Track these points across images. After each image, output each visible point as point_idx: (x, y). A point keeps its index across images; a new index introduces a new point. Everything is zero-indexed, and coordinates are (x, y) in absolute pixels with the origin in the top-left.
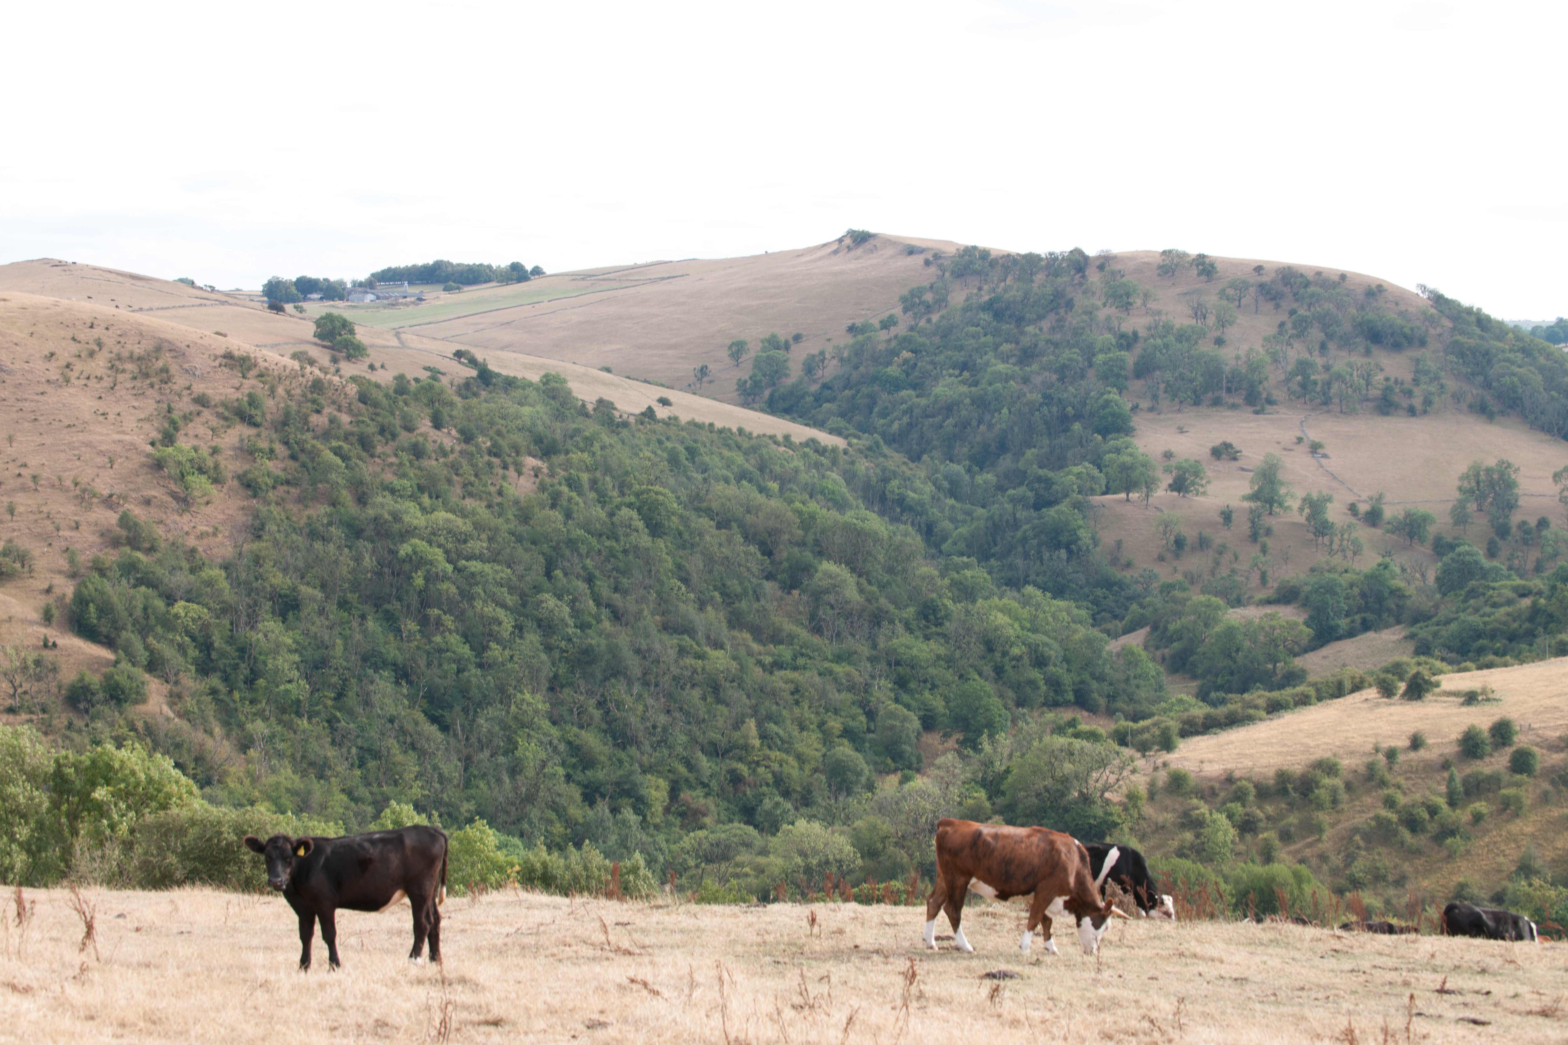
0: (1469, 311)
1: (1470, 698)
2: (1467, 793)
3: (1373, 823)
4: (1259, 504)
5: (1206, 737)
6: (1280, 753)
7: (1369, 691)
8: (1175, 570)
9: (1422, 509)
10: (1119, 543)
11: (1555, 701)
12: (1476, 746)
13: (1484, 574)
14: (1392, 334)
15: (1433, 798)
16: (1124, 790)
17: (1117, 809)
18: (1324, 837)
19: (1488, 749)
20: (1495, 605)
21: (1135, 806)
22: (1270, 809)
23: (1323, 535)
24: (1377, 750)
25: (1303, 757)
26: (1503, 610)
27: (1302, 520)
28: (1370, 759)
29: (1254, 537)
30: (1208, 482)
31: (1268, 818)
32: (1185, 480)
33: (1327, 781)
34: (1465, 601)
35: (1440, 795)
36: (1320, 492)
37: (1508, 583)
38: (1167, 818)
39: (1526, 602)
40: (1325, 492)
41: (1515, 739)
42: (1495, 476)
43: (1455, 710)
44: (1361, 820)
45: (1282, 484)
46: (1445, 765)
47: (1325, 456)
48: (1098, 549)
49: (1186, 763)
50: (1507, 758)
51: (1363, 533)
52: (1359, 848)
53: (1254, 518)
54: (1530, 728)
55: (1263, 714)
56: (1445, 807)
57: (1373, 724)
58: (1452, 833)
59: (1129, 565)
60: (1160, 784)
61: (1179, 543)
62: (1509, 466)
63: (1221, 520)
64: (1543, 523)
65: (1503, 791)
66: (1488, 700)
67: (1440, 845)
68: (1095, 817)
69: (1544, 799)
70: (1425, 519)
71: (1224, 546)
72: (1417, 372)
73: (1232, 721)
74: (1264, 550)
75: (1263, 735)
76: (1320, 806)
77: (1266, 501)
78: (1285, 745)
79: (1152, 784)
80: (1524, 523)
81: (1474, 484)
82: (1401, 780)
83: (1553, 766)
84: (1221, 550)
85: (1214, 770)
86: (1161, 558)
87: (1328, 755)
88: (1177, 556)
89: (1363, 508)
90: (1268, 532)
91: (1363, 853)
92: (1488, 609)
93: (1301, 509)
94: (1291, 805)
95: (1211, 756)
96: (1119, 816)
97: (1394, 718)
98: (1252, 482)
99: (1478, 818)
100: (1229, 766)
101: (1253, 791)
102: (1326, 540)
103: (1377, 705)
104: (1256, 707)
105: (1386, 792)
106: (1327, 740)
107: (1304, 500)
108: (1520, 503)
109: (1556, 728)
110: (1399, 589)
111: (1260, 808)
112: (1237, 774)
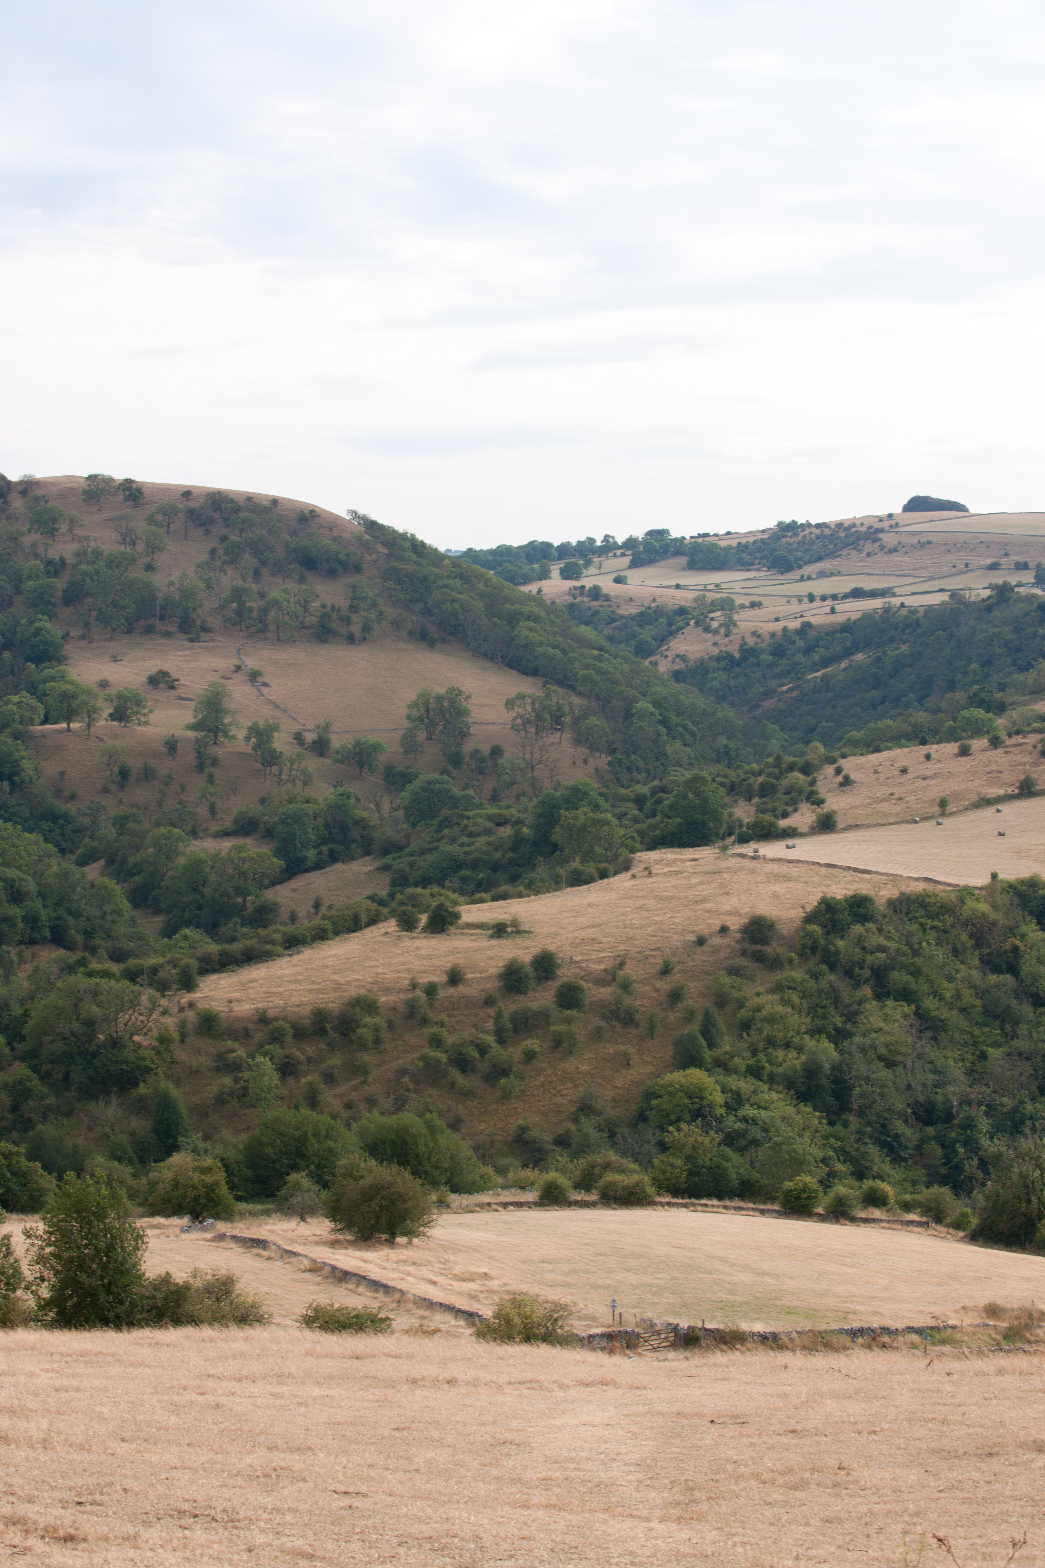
0: (403, 537)
1: (499, 930)
2: (516, 1030)
3: (421, 1064)
4: (203, 733)
5: (223, 975)
6: (310, 991)
7: (386, 924)
8: (121, 802)
9: (372, 738)
10: (62, 775)
11: (589, 933)
12: (520, 980)
13: (454, 802)
14: (328, 561)
15: (481, 1035)
16: (155, 1033)
17: (151, 1053)
18: (370, 1080)
19: (532, 983)
20: (471, 835)
21: (168, 1050)
22: (310, 1050)
23: (271, 764)
24: (414, 986)
25: (337, 994)
26: (482, 840)
27: (248, 749)
28: (410, 995)
29: (200, 767)
30: (151, 711)
31: (309, 1060)
32: (126, 709)
33: (368, 1020)
34: (439, 830)
35: (487, 1032)
36: (267, 721)
37: (483, 812)
38: (203, 1061)
39: (506, 832)
40: (271, 721)
41: (559, 972)
42: (446, 704)
43: (485, 943)
44: (407, 1060)
45: (227, 713)
46: (489, 1002)
47: (265, 684)
48: (41, 780)
49: (213, 1003)
50: (553, 992)
51: (312, 763)
52: (408, 1090)
53: (200, 747)
54: (572, 961)
55: (280, 949)
56: (494, 1045)
57: (402, 959)
58: (506, 1073)
59: (73, 797)
60: (190, 1026)
61: (124, 774)
62: (460, 693)
63: (165, 750)
64: (496, 752)
65: (553, 1028)
66: (518, 932)
67: (493, 1086)
68: (126, 1062)
69: (597, 1035)
70: (376, 747)
71: (170, 777)
72: (353, 599)
73: (250, 958)
74: (211, 780)
75: (286, 972)
76: (363, 1047)
77: (210, 731)
78: (313, 982)
79: (182, 1026)
80: (477, 751)
81: (423, 713)
82: (443, 1017)
83: (602, 1001)
84: (167, 781)
85: (244, 1009)
86: (106, 790)
87: (363, 992)
88: (122, 787)
89: (310, 737)
90: (215, 762)
91: (414, 1096)
92: (465, 839)
93: (247, 739)
94: (332, 1047)
95: (237, 995)
96: (152, 1060)
97: (422, 952)
98: (197, 710)
99: (530, 1056)
100: (260, 1006)
101: (290, 1032)
102: (275, 769)
103: (399, 938)
104: (273, 942)
105: (432, 1030)
106: (356, 976)
107: (250, 729)
108: (472, 731)
109: (599, 961)
110: (363, 820)
111: (298, 1049)
112: (271, 1014)
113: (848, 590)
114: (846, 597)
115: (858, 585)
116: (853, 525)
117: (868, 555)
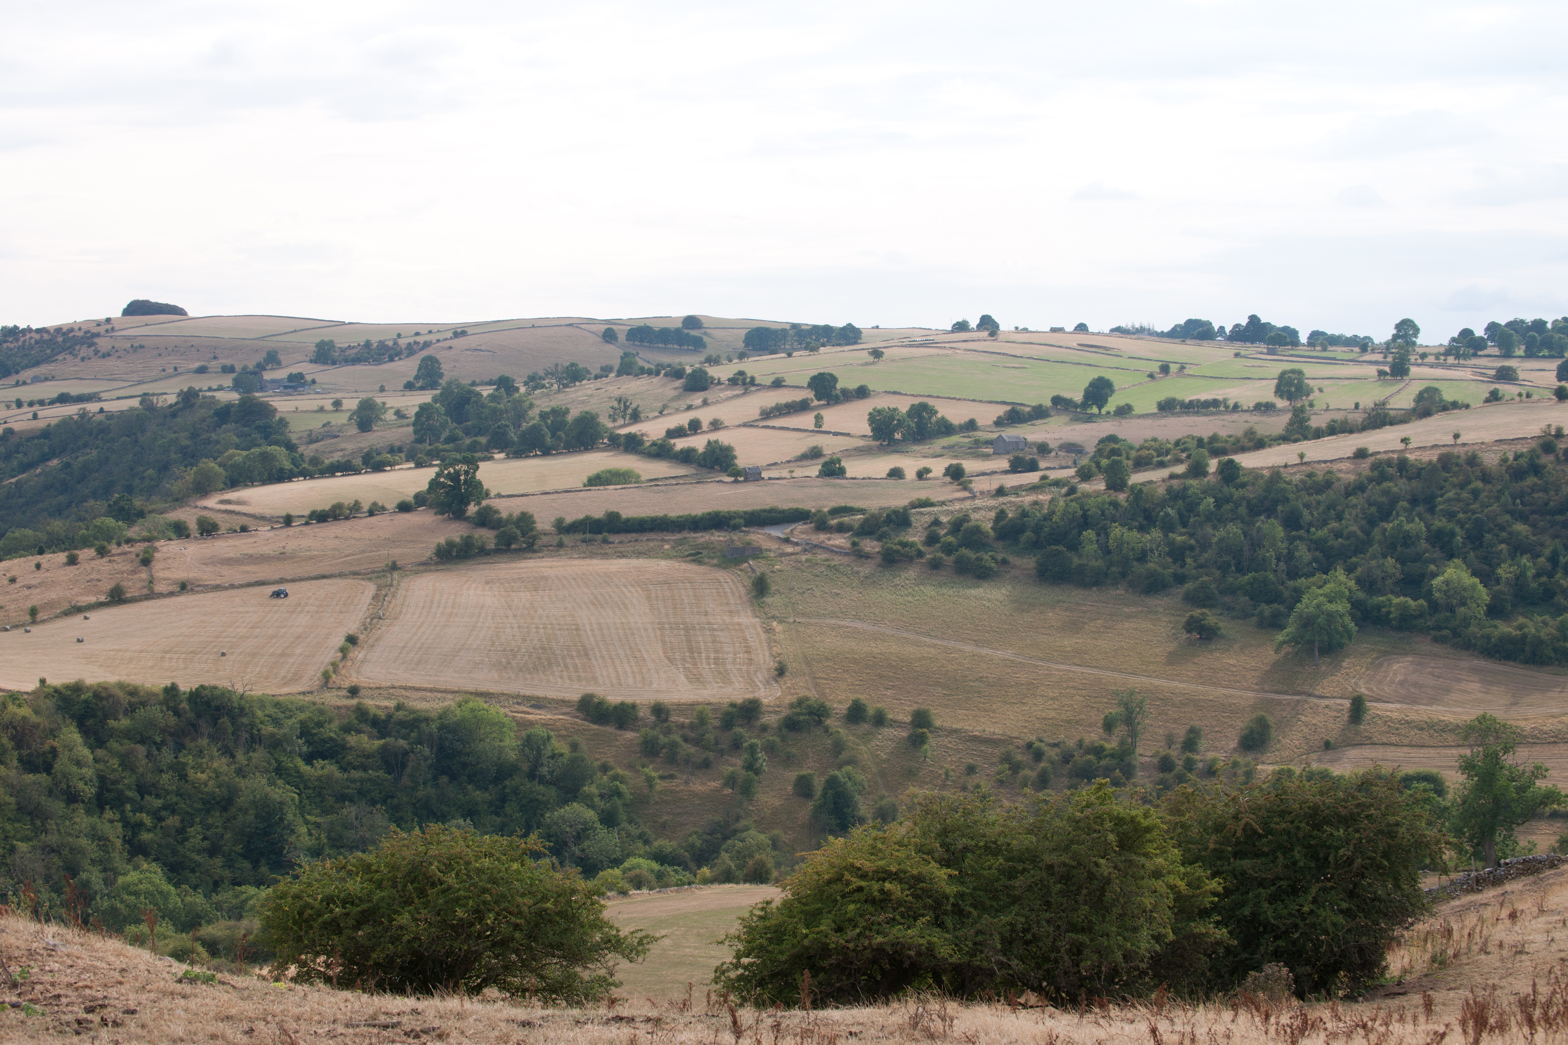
113: (55, 395)
114: (53, 402)
115: (65, 390)
116: (72, 330)
117: (83, 359)
